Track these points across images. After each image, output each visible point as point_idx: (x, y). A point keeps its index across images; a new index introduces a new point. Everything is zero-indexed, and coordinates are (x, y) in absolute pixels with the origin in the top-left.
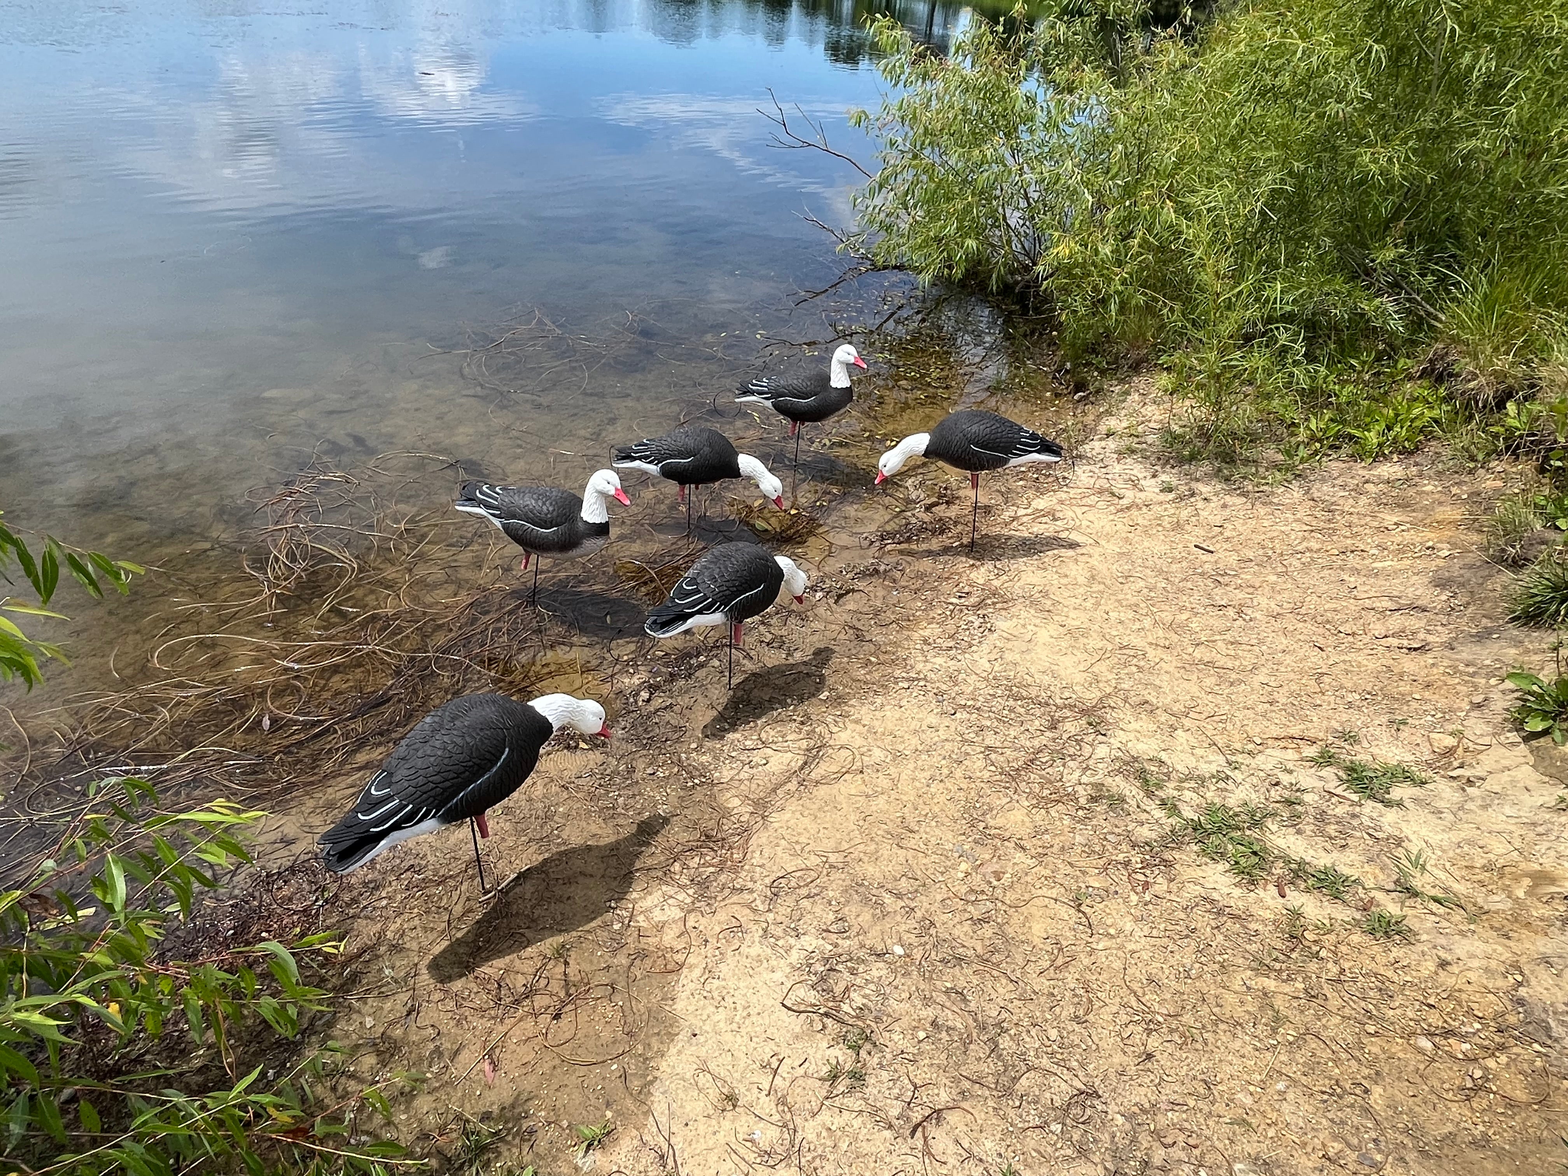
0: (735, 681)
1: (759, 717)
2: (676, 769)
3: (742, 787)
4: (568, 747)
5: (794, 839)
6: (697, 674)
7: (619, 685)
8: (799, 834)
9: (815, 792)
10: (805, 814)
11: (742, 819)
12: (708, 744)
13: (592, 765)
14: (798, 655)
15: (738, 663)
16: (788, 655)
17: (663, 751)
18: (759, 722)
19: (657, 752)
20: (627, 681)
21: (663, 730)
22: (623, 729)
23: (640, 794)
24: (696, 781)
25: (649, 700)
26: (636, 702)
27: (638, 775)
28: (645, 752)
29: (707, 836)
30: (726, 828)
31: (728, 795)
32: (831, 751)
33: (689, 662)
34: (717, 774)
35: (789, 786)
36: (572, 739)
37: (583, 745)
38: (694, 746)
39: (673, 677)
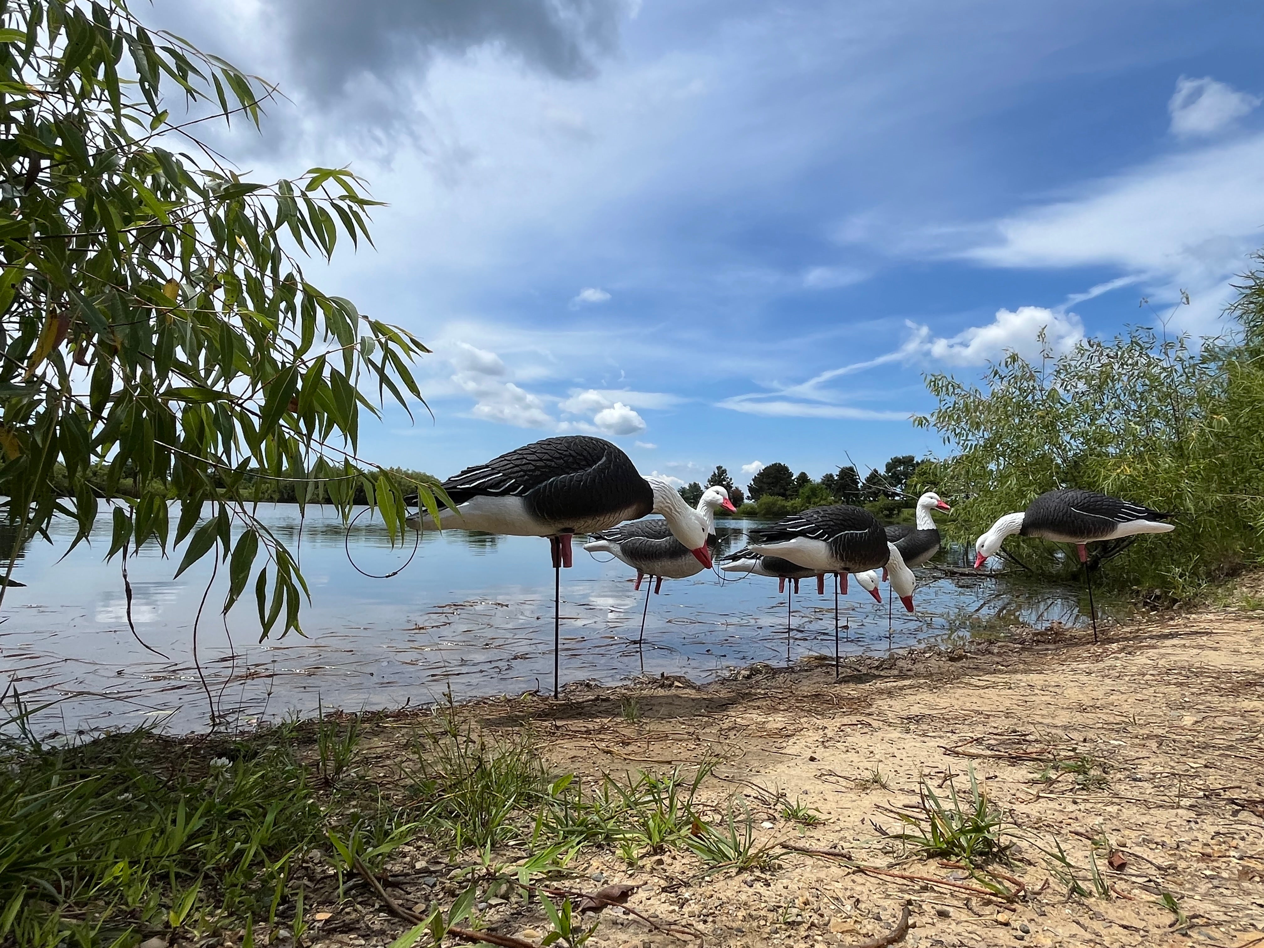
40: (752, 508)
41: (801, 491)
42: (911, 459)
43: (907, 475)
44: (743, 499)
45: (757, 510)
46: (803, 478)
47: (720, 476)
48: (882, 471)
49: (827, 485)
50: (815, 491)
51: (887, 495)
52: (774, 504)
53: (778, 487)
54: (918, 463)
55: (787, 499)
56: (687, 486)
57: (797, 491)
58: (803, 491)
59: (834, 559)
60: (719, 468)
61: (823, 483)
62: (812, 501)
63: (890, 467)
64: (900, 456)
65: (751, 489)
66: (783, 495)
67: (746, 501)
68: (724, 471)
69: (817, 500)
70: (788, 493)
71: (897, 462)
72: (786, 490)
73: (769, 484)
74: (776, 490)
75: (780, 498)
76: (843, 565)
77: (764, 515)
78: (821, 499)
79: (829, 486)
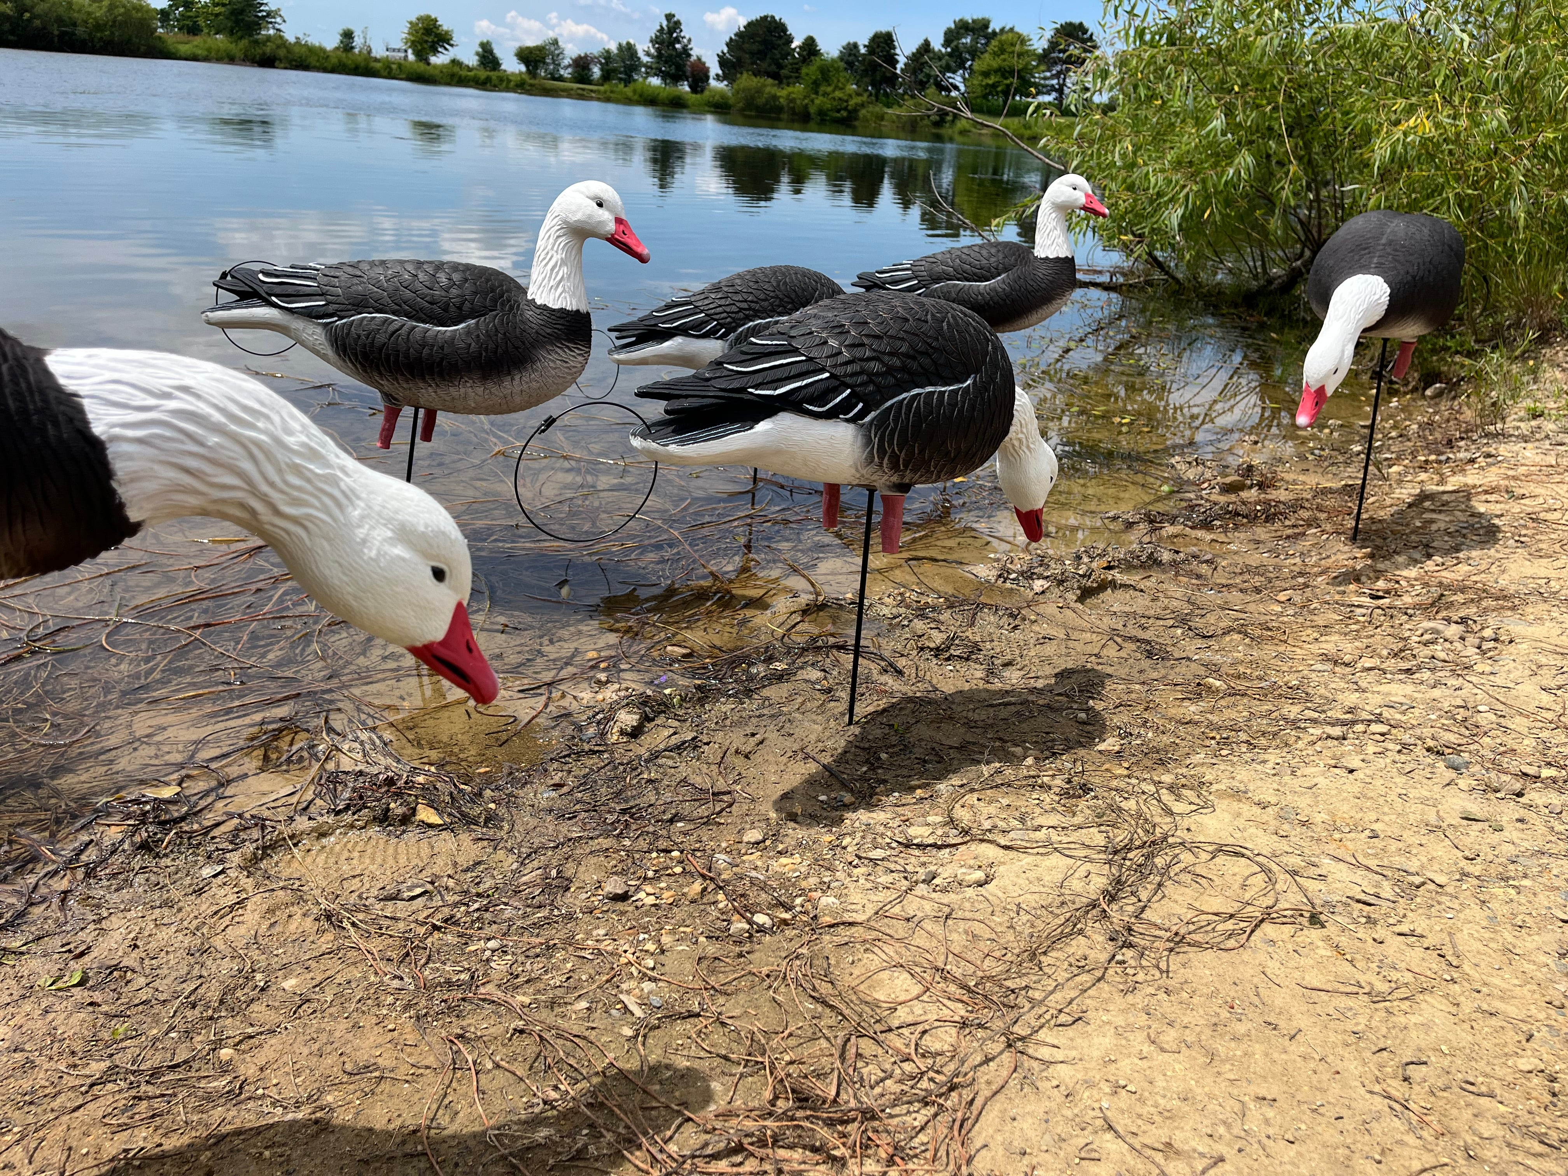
0: (862, 709)
1: (941, 776)
2: (697, 887)
3: (920, 939)
4: (383, 819)
5: (1156, 1135)
6: (765, 692)
7: (565, 703)
8: (1168, 1115)
9: (1179, 974)
10: (1170, 1037)
11: (931, 1043)
12: (795, 833)
13: (441, 866)
14: (1013, 678)
15: (868, 679)
16: (990, 672)
17: (663, 844)
18: (942, 787)
19: (643, 844)
20: (586, 696)
21: (668, 796)
22: (558, 786)
23: (569, 941)
24: (761, 919)
25: (635, 733)
26: (603, 735)
27: (575, 900)
28: (605, 843)
29: (803, 1099)
30: (871, 1072)
31: (873, 960)
32: (1186, 857)
33: (747, 671)
34: (828, 900)
35: (1077, 946)
36: (399, 795)
37: (426, 814)
38: (754, 835)
39: (704, 695)
40: (723, 96)
41: (804, 71)
42: (985, 24)
43: (974, 53)
44: (708, 78)
45: (731, 101)
46: (810, 45)
47: (671, 31)
48: (937, 44)
49: (847, 63)
50: (827, 72)
51: (940, 87)
52: (759, 91)
53: (768, 60)
54: (994, 33)
55: (781, 82)
56: (613, 47)
57: (798, 70)
58: (810, 71)
59: (874, 467)
60: (669, 17)
61: (841, 58)
62: (822, 89)
63: (950, 37)
64: (969, 19)
65: (723, 62)
66: (775, 76)
67: (713, 83)
68: (678, 24)
69: (829, 89)
70: (784, 72)
71: (963, 27)
72: (781, 67)
73: (752, 54)
74: (764, 65)
75: (770, 81)
76: (895, 479)
77: (742, 110)
78: (837, 88)
79: (850, 65)
